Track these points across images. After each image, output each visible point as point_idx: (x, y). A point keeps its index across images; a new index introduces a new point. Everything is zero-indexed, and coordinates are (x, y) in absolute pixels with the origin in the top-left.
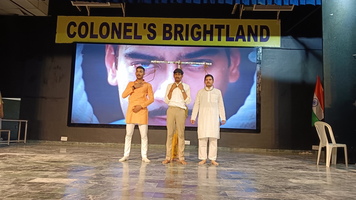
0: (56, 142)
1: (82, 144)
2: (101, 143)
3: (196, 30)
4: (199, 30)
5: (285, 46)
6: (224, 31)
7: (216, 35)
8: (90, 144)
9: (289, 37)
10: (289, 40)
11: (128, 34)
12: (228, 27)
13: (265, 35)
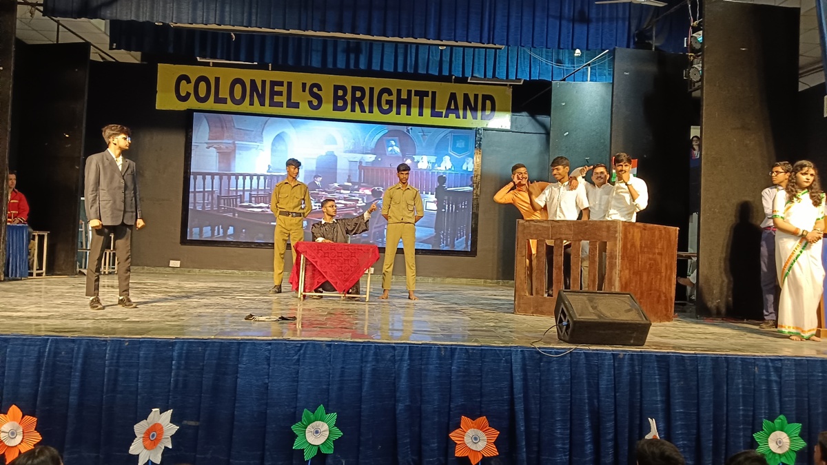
0: (161, 269)
1: (205, 272)
2: (236, 271)
3: (385, 97)
4: (390, 98)
5: (516, 127)
6: (428, 100)
7: (415, 107)
8: (218, 271)
9: (524, 114)
10: (524, 118)
11: (277, 99)
12: (434, 93)
13: (488, 110)
